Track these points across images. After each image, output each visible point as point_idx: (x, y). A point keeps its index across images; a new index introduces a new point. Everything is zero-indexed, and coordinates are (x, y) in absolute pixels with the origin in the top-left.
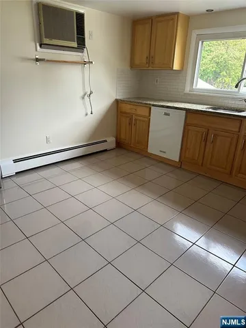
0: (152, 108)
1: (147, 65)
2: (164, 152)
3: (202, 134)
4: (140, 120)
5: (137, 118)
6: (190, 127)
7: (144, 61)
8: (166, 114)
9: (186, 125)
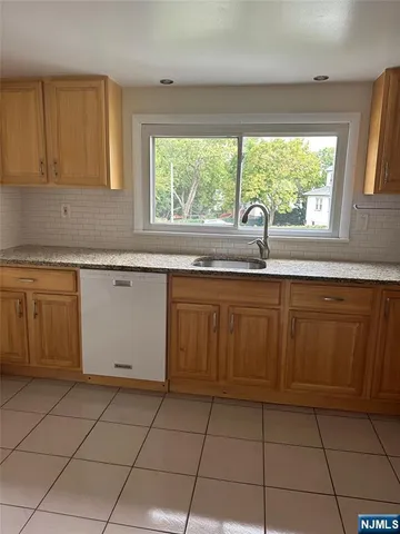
0: (82, 272)
1: (44, 180)
2: (129, 367)
3: (210, 318)
4: (49, 303)
5: (40, 297)
6: (179, 306)
7: (36, 169)
8: (119, 284)
9: (171, 302)
